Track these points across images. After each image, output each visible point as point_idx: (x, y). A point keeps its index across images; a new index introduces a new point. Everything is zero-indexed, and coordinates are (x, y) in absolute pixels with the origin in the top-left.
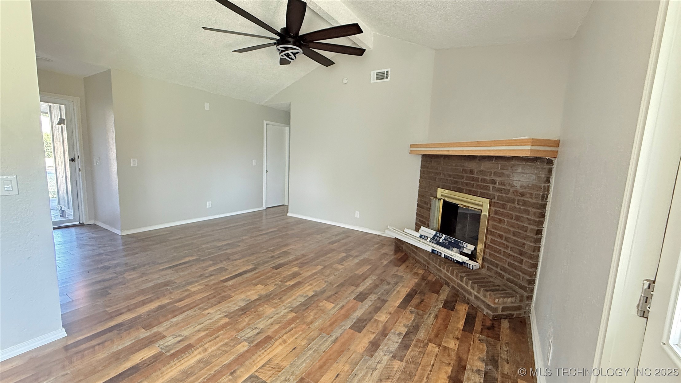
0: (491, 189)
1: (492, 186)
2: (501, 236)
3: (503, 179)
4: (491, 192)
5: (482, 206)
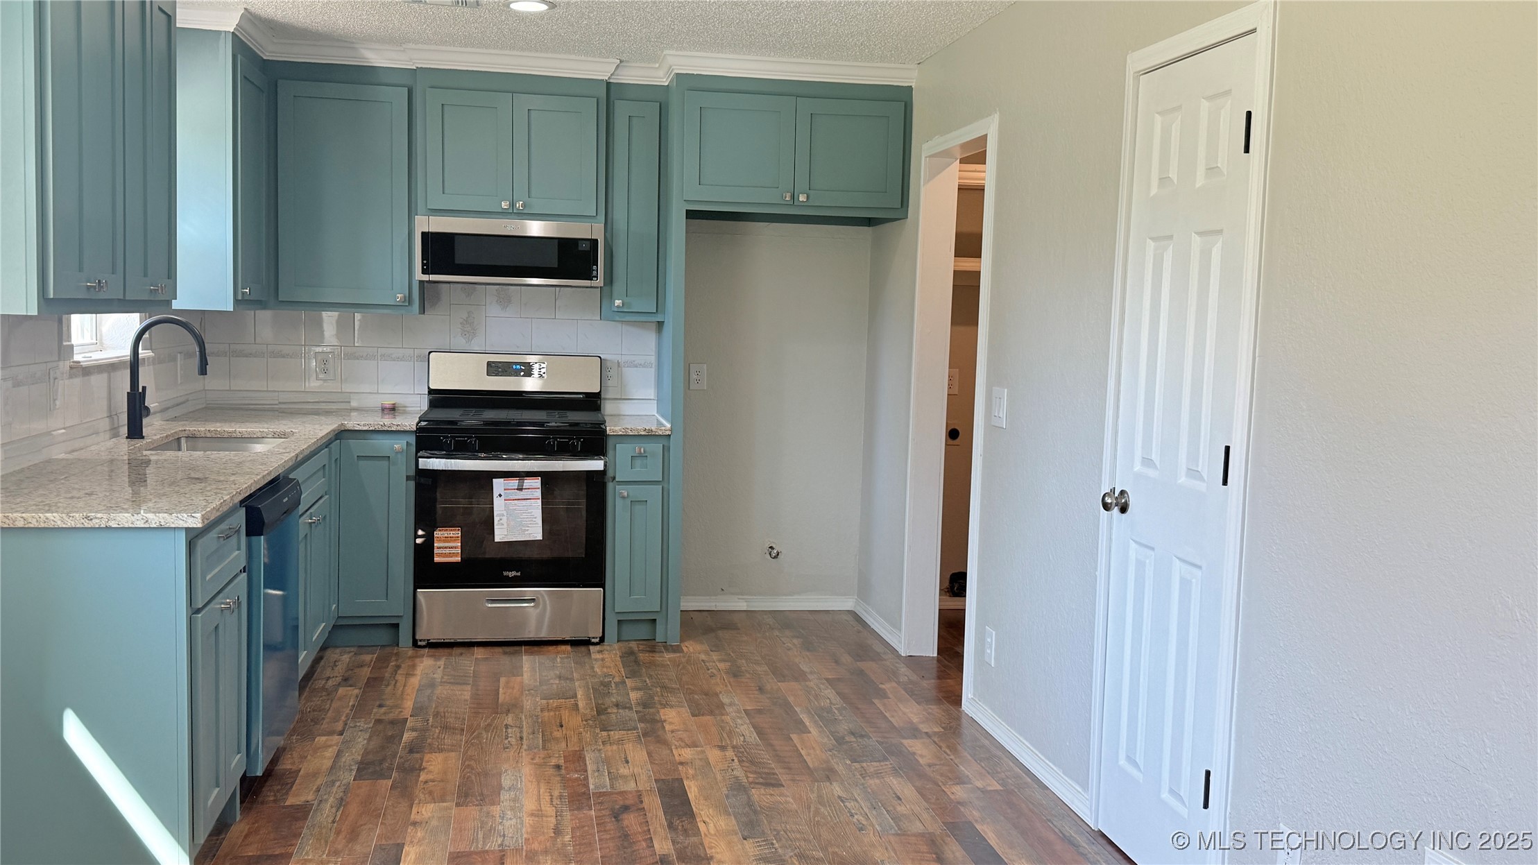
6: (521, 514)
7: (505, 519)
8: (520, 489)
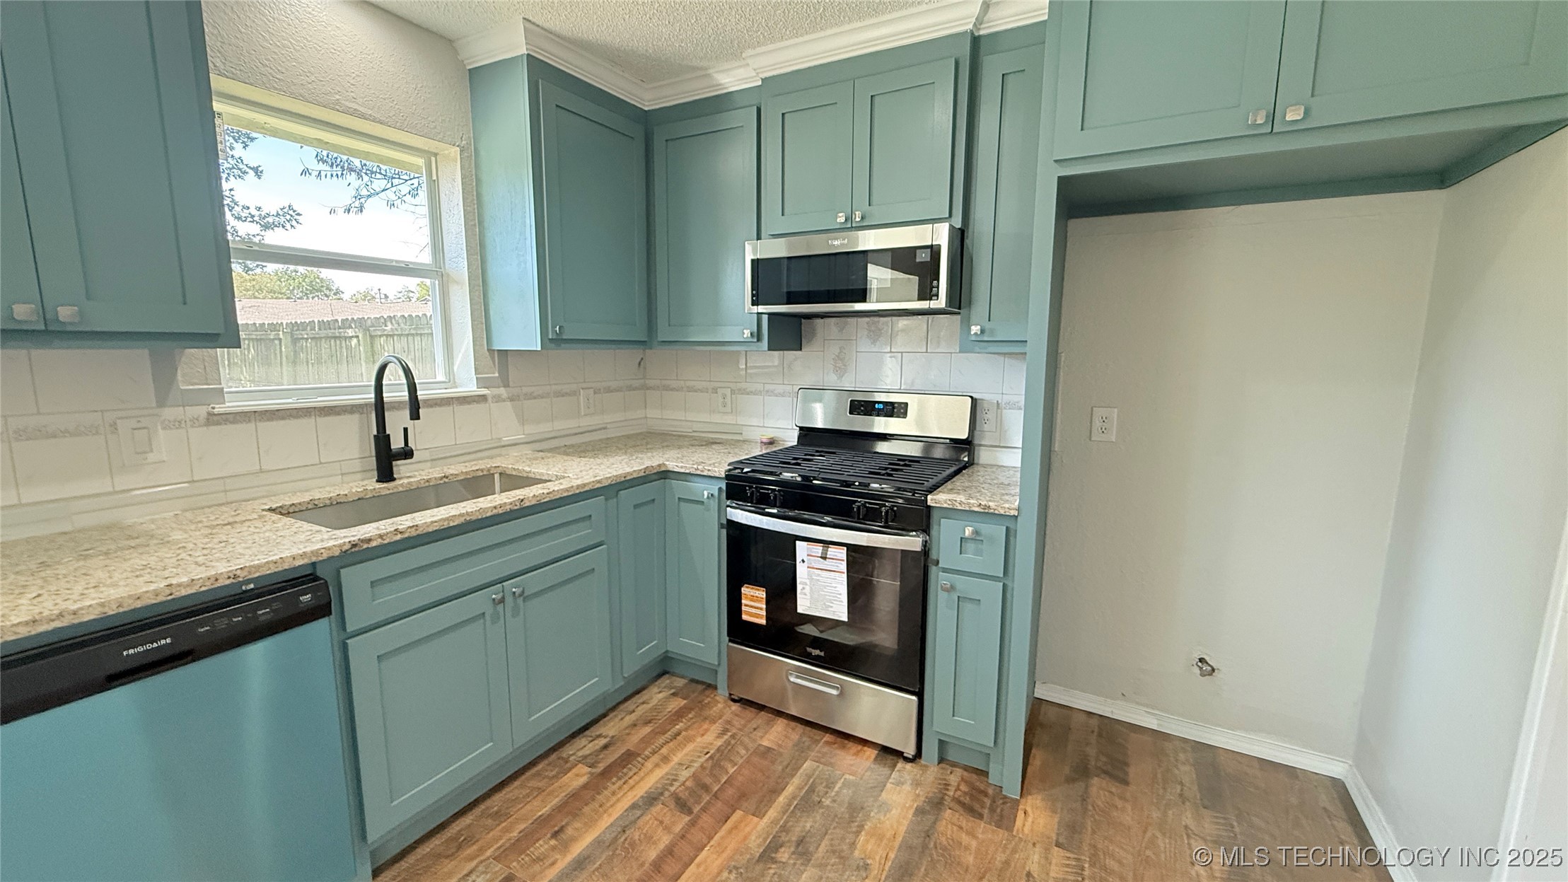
6: (825, 587)
7: (808, 588)
8: (824, 558)
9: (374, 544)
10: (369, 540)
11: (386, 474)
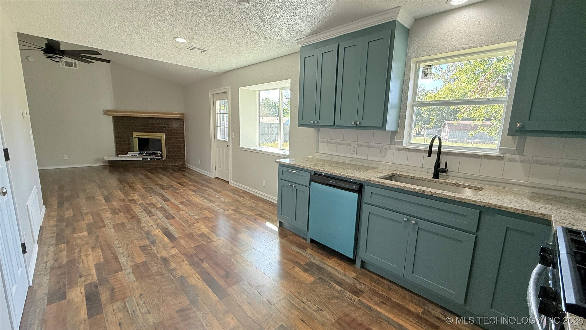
0: (164, 130)
1: (164, 128)
2: (171, 145)
3: (169, 126)
4: (164, 131)
5: (161, 136)
9: (372, 182)
10: (371, 181)
11: (436, 176)
